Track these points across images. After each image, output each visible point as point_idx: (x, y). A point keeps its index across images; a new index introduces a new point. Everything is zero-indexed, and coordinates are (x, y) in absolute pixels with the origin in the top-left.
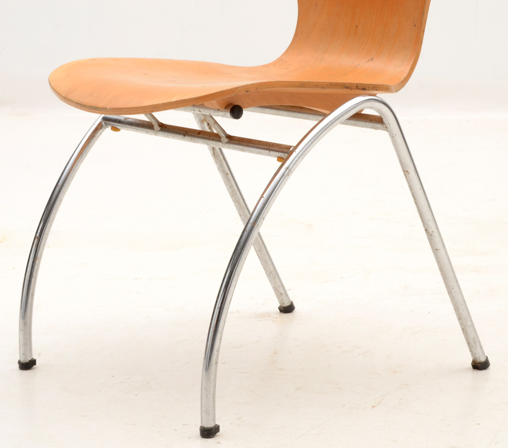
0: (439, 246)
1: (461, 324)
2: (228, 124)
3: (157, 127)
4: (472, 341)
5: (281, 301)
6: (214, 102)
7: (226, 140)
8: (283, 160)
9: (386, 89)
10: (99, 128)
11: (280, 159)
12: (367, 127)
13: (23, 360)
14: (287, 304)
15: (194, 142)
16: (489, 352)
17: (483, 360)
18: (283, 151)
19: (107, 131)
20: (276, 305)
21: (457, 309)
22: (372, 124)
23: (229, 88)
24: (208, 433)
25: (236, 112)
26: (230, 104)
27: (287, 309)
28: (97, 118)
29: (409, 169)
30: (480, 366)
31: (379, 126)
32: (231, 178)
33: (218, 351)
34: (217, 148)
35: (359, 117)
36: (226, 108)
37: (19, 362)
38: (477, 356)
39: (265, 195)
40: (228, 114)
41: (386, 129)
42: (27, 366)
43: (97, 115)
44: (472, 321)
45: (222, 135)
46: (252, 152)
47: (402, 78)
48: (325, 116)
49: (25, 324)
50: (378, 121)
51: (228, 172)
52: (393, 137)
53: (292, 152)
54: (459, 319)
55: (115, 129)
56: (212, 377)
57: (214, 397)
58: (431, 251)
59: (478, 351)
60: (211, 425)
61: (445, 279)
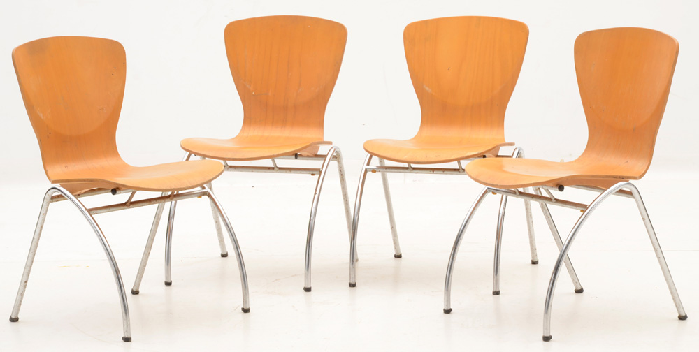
2: (556, 194)
3: (518, 193)
4: (678, 305)
5: (576, 287)
6: (551, 184)
7: (554, 201)
8: (583, 212)
9: (635, 178)
10: (486, 192)
11: (582, 211)
13: (446, 309)
14: (579, 288)
16: (687, 311)
17: (684, 315)
18: (583, 207)
19: (490, 194)
20: (574, 289)
21: (670, 288)
22: (627, 195)
23: (558, 178)
24: (547, 339)
25: (561, 188)
27: (579, 291)
28: (485, 188)
29: (646, 217)
30: (682, 318)
31: (631, 196)
34: (544, 204)
35: (621, 192)
36: (556, 186)
37: (444, 310)
38: (681, 313)
39: (575, 228)
40: (557, 189)
41: (634, 198)
42: (448, 311)
43: (484, 186)
45: (552, 198)
47: (643, 172)
48: (605, 190)
50: (629, 194)
52: (637, 202)
53: (588, 208)
54: (671, 293)
55: (494, 193)
57: (550, 321)
58: (656, 258)
59: (681, 310)
60: (548, 335)
61: (663, 272)
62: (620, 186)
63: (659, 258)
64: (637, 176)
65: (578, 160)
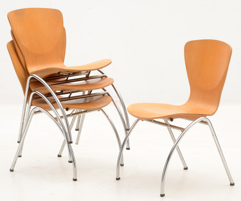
0: (221, 154)
1: (227, 174)
2: (170, 122)
3: (153, 121)
4: (230, 178)
5: (184, 166)
6: (167, 118)
7: (169, 126)
8: (182, 132)
9: (209, 115)
10: (138, 120)
11: (182, 131)
12: (204, 124)
13: (117, 178)
14: (186, 167)
15: (162, 125)
17: (233, 183)
19: (140, 121)
21: (226, 170)
22: (205, 123)
23: (170, 115)
24: (162, 196)
25: (172, 120)
26: (170, 118)
27: (186, 169)
29: (214, 135)
30: (232, 185)
31: (207, 124)
32: (172, 133)
33: (165, 176)
35: (202, 122)
36: (169, 119)
38: (231, 182)
40: (170, 120)
41: (208, 125)
44: (230, 173)
45: (168, 124)
46: (175, 129)
47: (214, 112)
48: (195, 121)
49: (118, 168)
51: (171, 132)
52: (210, 127)
53: (184, 130)
54: (227, 172)
56: (164, 182)
57: (164, 187)
59: (232, 181)
60: (163, 194)
61: (223, 162)
62: (201, 119)
63: (220, 155)
64: (210, 114)
65: (185, 104)
